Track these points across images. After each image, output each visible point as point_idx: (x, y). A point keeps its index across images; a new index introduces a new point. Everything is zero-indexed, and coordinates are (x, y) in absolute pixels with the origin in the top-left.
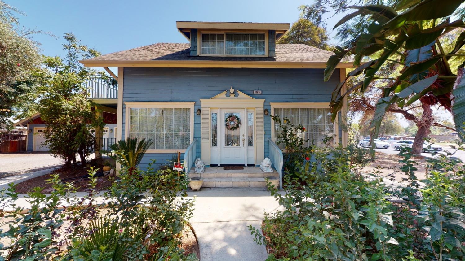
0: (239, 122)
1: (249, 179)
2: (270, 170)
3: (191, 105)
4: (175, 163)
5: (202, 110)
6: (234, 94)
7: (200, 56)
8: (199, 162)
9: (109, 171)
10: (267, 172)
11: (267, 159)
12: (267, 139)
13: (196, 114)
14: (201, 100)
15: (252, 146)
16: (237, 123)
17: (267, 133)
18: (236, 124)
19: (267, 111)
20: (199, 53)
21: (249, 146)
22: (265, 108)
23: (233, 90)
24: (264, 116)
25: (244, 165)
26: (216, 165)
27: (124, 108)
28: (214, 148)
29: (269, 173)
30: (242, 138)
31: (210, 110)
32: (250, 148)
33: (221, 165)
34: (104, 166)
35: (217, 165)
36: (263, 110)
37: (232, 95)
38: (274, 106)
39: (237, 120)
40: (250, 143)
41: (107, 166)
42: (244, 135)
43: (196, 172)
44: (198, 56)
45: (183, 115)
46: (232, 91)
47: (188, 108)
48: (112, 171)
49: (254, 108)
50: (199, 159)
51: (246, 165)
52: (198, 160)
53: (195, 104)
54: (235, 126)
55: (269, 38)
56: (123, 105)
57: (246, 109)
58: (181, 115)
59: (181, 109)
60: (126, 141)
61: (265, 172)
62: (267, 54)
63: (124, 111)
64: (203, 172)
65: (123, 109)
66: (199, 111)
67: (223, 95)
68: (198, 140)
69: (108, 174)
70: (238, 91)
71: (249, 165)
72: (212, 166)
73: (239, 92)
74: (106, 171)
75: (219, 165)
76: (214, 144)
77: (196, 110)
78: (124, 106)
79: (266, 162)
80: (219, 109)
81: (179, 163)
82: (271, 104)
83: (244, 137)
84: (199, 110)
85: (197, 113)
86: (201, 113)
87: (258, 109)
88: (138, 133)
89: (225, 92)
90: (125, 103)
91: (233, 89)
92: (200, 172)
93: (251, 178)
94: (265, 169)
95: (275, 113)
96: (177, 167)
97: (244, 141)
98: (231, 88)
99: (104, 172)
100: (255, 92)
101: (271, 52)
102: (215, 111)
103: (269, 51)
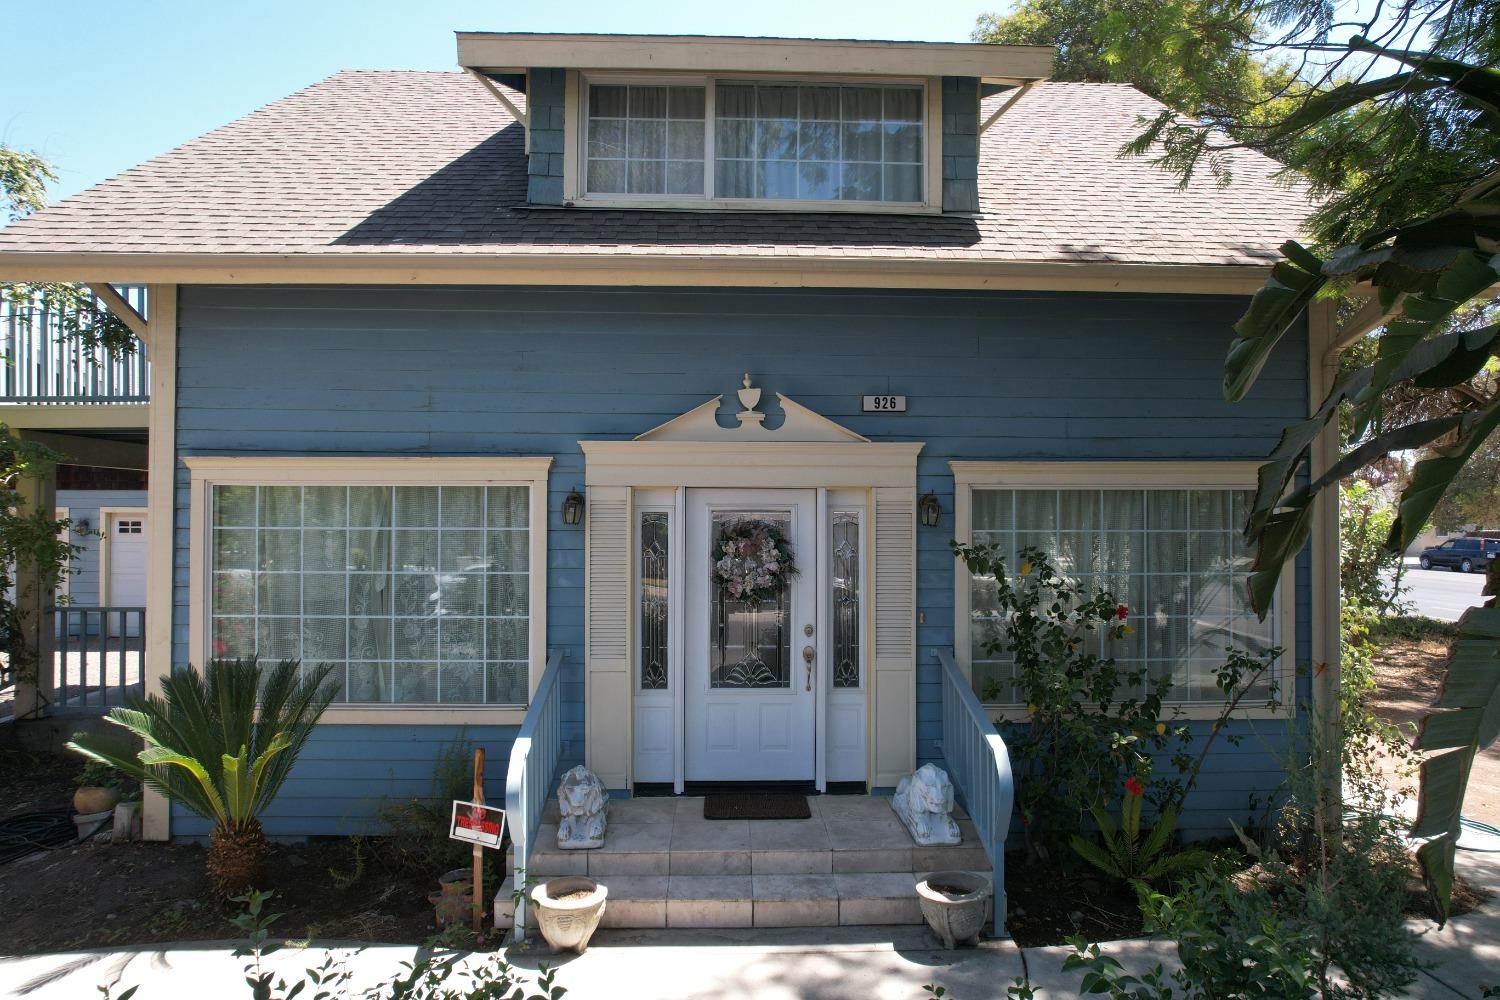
0: (787, 564)
1: (841, 882)
2: (948, 834)
3: (531, 473)
4: (455, 802)
5: (591, 496)
6: (762, 416)
7: (580, 203)
8: (578, 789)
9: (104, 815)
10: (933, 840)
11: (928, 771)
12: (935, 651)
13: (557, 520)
14: (587, 446)
15: (855, 684)
16: (774, 567)
17: (933, 617)
18: (773, 574)
19: (933, 508)
20: (573, 191)
21: (837, 684)
22: (926, 490)
23: (757, 392)
24: (918, 532)
25: (808, 787)
26: (665, 789)
27: (181, 484)
28: (656, 696)
29: (940, 846)
30: (798, 643)
31: (633, 496)
32: (845, 695)
33: (693, 788)
34: (77, 786)
35: (671, 786)
36: (913, 498)
37: (751, 421)
38: (969, 476)
39: (775, 552)
40: (845, 671)
41: (99, 785)
42: (810, 631)
43: (563, 844)
44: (570, 209)
45: (491, 522)
46: (750, 396)
47: (518, 488)
48: (122, 813)
49: (867, 489)
50: (579, 772)
51: (821, 786)
52: (575, 782)
53: (554, 464)
54: (766, 581)
55: (944, 114)
56: (176, 469)
57: (822, 494)
58: (477, 523)
59: (478, 490)
60: (201, 673)
61: (922, 841)
62: (933, 199)
63: (181, 500)
64: (599, 843)
65: (176, 489)
66: (572, 505)
67: (704, 417)
68: (567, 657)
69: (98, 830)
70: (780, 396)
71: (835, 788)
72: (644, 789)
73: (787, 404)
74: (88, 812)
75: (679, 788)
76: (653, 670)
77: (559, 500)
78: (180, 476)
79: (926, 789)
80: (680, 494)
81: (477, 805)
82: (957, 467)
83: (810, 641)
84: (577, 500)
85: (565, 512)
86: (583, 511)
87: (886, 496)
88: (256, 616)
89: (715, 404)
90: (190, 461)
91: (753, 386)
92: (588, 843)
93: (846, 873)
94: (921, 829)
95: (977, 524)
96: (468, 826)
97: (810, 657)
98: (747, 383)
99: (78, 819)
100: (869, 404)
101: (957, 188)
102: (657, 503)
103: (945, 180)
